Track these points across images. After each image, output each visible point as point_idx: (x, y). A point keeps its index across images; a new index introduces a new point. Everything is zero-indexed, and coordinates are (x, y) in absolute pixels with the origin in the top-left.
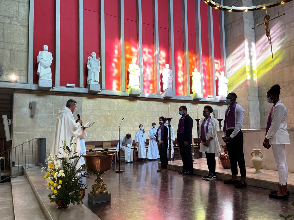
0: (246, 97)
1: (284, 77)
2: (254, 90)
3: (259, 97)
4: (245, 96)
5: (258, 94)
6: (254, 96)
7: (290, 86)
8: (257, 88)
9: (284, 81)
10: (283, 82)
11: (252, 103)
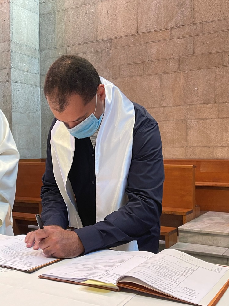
0: (6, 71)
1: (99, 27)
2: (28, 56)
3: (40, 76)
4: (4, 69)
5: (40, 66)
6: (27, 71)
7: (111, 52)
8: (38, 52)
9: (99, 38)
10: (96, 41)
11: (22, 88)
